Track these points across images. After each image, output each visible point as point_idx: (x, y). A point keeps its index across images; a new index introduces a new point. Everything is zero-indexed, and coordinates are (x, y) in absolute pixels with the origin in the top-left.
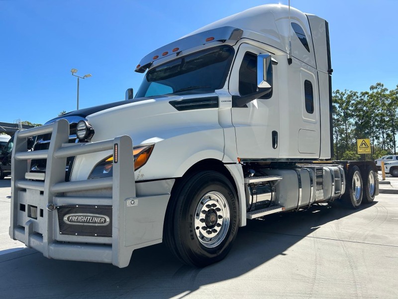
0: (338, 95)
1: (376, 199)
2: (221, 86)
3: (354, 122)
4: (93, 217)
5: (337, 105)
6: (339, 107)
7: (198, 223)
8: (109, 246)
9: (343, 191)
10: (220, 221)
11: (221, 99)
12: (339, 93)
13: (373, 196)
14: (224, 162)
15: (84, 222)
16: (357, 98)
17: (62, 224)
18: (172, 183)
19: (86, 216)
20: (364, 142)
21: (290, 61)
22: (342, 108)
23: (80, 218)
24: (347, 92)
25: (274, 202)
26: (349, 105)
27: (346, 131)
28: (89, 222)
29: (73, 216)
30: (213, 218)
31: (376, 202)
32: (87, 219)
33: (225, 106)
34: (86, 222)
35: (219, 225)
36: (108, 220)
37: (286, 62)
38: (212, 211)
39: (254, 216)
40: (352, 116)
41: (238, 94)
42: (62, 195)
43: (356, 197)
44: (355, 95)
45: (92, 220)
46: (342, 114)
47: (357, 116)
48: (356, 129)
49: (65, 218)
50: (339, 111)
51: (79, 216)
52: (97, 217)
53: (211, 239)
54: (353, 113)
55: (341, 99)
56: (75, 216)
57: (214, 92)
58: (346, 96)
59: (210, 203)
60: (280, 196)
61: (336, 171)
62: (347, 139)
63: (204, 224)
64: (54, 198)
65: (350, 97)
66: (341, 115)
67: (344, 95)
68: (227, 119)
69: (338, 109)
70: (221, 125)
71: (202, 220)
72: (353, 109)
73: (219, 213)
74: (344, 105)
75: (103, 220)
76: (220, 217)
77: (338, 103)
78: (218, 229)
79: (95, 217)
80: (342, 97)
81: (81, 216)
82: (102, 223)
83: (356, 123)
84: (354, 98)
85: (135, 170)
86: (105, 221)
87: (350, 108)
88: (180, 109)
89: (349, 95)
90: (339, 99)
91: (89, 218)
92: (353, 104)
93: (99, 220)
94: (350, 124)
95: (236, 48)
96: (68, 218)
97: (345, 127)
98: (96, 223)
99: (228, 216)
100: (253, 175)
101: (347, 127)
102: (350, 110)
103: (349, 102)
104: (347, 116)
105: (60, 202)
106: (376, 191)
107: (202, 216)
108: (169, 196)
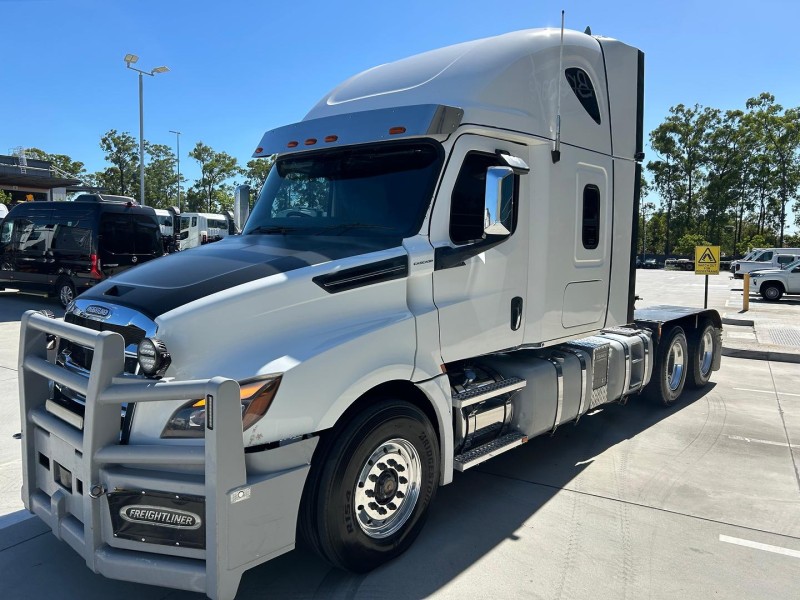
0: (680, 115)
1: (714, 377)
2: (414, 230)
3: (707, 174)
4: (172, 514)
5: (676, 137)
6: (680, 141)
7: (361, 498)
8: (201, 563)
9: (646, 379)
10: (402, 488)
11: (412, 260)
12: (682, 111)
13: (708, 375)
14: (413, 381)
15: (156, 521)
16: (719, 123)
17: (117, 522)
18: (313, 444)
19: (159, 511)
20: (708, 252)
21: (556, 156)
22: (686, 144)
23: (148, 514)
24: (699, 110)
25: (509, 425)
26: (700, 138)
27: (690, 189)
28: (165, 522)
29: (136, 509)
30: (389, 485)
31: (714, 385)
32: (162, 515)
33: (422, 271)
34: (160, 521)
35: (400, 495)
36: (198, 520)
37: (549, 157)
38: (391, 473)
39: (466, 466)
40: (706, 160)
41: (449, 243)
42: (116, 468)
43: (671, 385)
44: (714, 116)
45: (170, 519)
46: (686, 156)
47: (715, 161)
48: (709, 188)
49: (123, 512)
50: (679, 148)
51: (147, 510)
52: (179, 515)
53: (385, 521)
54: (708, 155)
55: (687, 125)
56: (141, 510)
57: (399, 243)
58: (696, 118)
59: (386, 459)
60: (521, 415)
61: (635, 347)
62: (690, 207)
63: (372, 500)
64: (101, 471)
65: (704, 120)
66: (682, 158)
67: (692, 115)
68: (424, 295)
69: (678, 145)
70: (413, 307)
71: (369, 493)
72: (707, 145)
73: (401, 475)
74: (691, 137)
75: (189, 520)
76: (404, 480)
77: (679, 132)
78: (397, 501)
79: (176, 514)
80: (687, 120)
81: (150, 510)
82: (188, 525)
83: (711, 174)
84: (712, 123)
85: (245, 429)
86: (193, 522)
87: (703, 144)
88: (332, 290)
89: (702, 117)
90: (683, 125)
91: (165, 514)
92: (708, 135)
93: (181, 518)
94: (699, 177)
95: (447, 147)
96: (128, 512)
97: (688, 183)
98: (176, 524)
99: (419, 481)
100: (471, 380)
101: (693, 183)
102: (701, 148)
103: (702, 130)
104: (695, 159)
105: (115, 482)
106: (715, 364)
107: (370, 485)
108: (307, 469)
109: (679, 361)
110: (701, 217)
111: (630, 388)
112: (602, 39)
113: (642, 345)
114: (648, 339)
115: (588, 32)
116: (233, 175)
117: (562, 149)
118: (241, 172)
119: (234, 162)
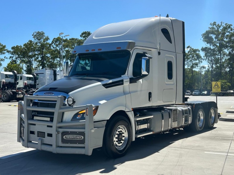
0: (215, 26)
1: (215, 125)
2: (124, 73)
3: (228, 53)
4: (76, 136)
5: (214, 36)
6: (215, 38)
8: (84, 147)
9: (190, 122)
10: (123, 138)
11: (124, 81)
12: (216, 25)
13: (213, 124)
14: (126, 111)
15: (72, 138)
16: (232, 30)
17: (63, 140)
18: (106, 122)
19: (73, 136)
20: (216, 84)
21: (159, 53)
22: (218, 39)
23: (70, 137)
24: (223, 24)
25: (149, 129)
26: (224, 37)
27: (221, 60)
28: (75, 138)
29: (67, 136)
30: (120, 137)
31: (215, 128)
33: (126, 84)
34: (74, 138)
35: (123, 140)
36: (83, 137)
37: (157, 54)
38: (121, 134)
39: (139, 136)
40: (227, 47)
41: (132, 77)
42: (60, 127)
43: (199, 124)
44: (229, 27)
46: (218, 45)
47: (231, 47)
48: (229, 59)
49: (64, 137)
50: (215, 41)
52: (78, 136)
53: (119, 146)
54: (228, 44)
55: (218, 31)
56: (69, 136)
57: (121, 77)
58: (221, 28)
59: (120, 130)
60: (152, 126)
61: (186, 110)
62: (221, 68)
63: (117, 140)
64: (58, 129)
65: (225, 29)
66: (217, 46)
67: (220, 27)
68: (127, 90)
69: (215, 40)
70: (125, 93)
71: (116, 138)
72: (227, 40)
73: (123, 135)
74: (220, 36)
76: (124, 136)
77: (215, 34)
78: (123, 142)
80: (218, 29)
82: (80, 139)
83: (230, 53)
84: (229, 30)
86: (82, 138)
87: (225, 40)
88: (106, 88)
89: (224, 27)
90: (216, 31)
92: (227, 35)
93: (79, 137)
94: (224, 54)
95: (131, 52)
96: (65, 137)
97: (220, 57)
98: (77, 138)
99: (127, 136)
100: (138, 115)
101: (222, 57)
102: (225, 41)
103: (225, 33)
104: (222, 46)
105: (61, 130)
106: (216, 121)
107: (116, 136)
108: (105, 128)
109: (202, 118)
110: (226, 72)
111: (185, 123)
112: (172, 19)
113: (188, 110)
114: (190, 108)
115: (167, 16)
116: (4, 53)
117: (161, 51)
118: (8, 52)
119: (4, 47)
